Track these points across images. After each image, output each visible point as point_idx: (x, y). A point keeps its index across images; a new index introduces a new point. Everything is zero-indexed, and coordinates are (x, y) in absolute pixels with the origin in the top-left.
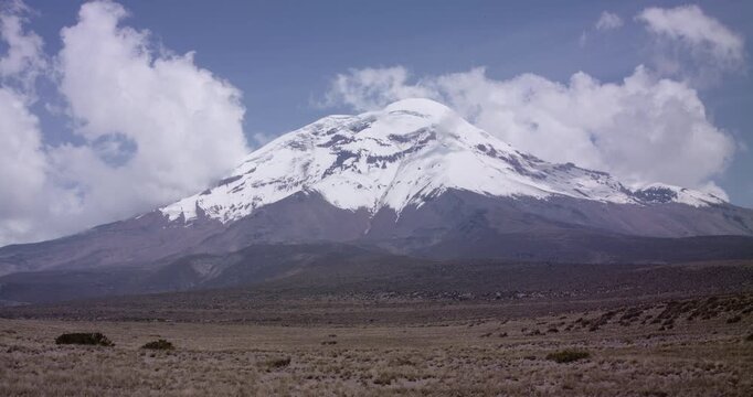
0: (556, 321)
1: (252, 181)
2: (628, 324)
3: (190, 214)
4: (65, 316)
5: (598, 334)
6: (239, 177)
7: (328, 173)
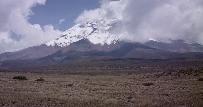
0: (149, 75)
1: (70, 36)
2: (168, 76)
3: (53, 45)
4: (19, 72)
5: (160, 78)
6: (66, 35)
7: (90, 34)
